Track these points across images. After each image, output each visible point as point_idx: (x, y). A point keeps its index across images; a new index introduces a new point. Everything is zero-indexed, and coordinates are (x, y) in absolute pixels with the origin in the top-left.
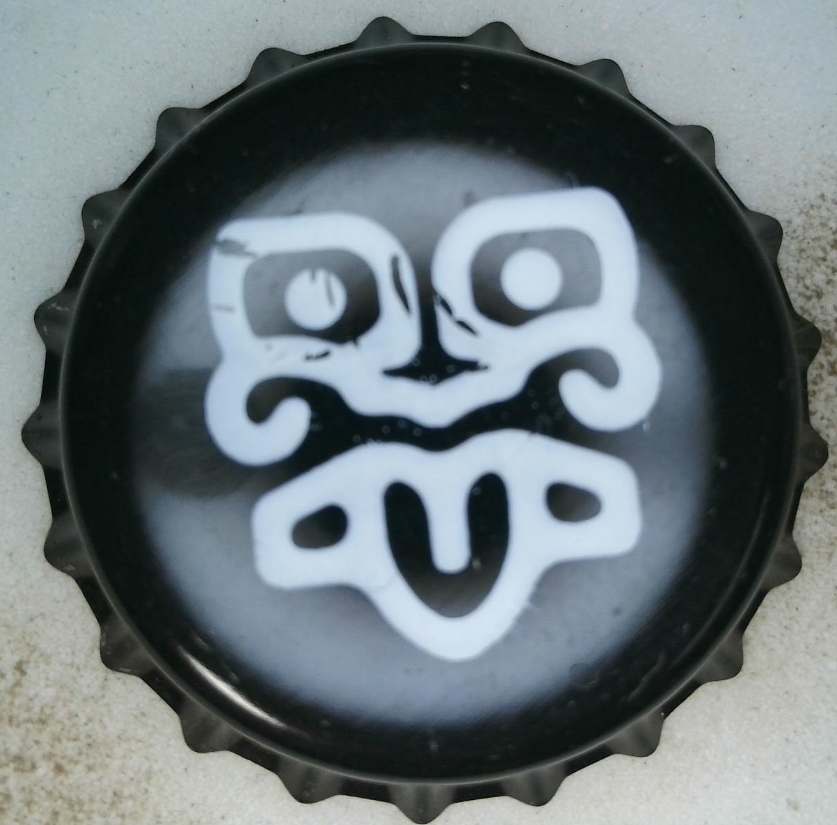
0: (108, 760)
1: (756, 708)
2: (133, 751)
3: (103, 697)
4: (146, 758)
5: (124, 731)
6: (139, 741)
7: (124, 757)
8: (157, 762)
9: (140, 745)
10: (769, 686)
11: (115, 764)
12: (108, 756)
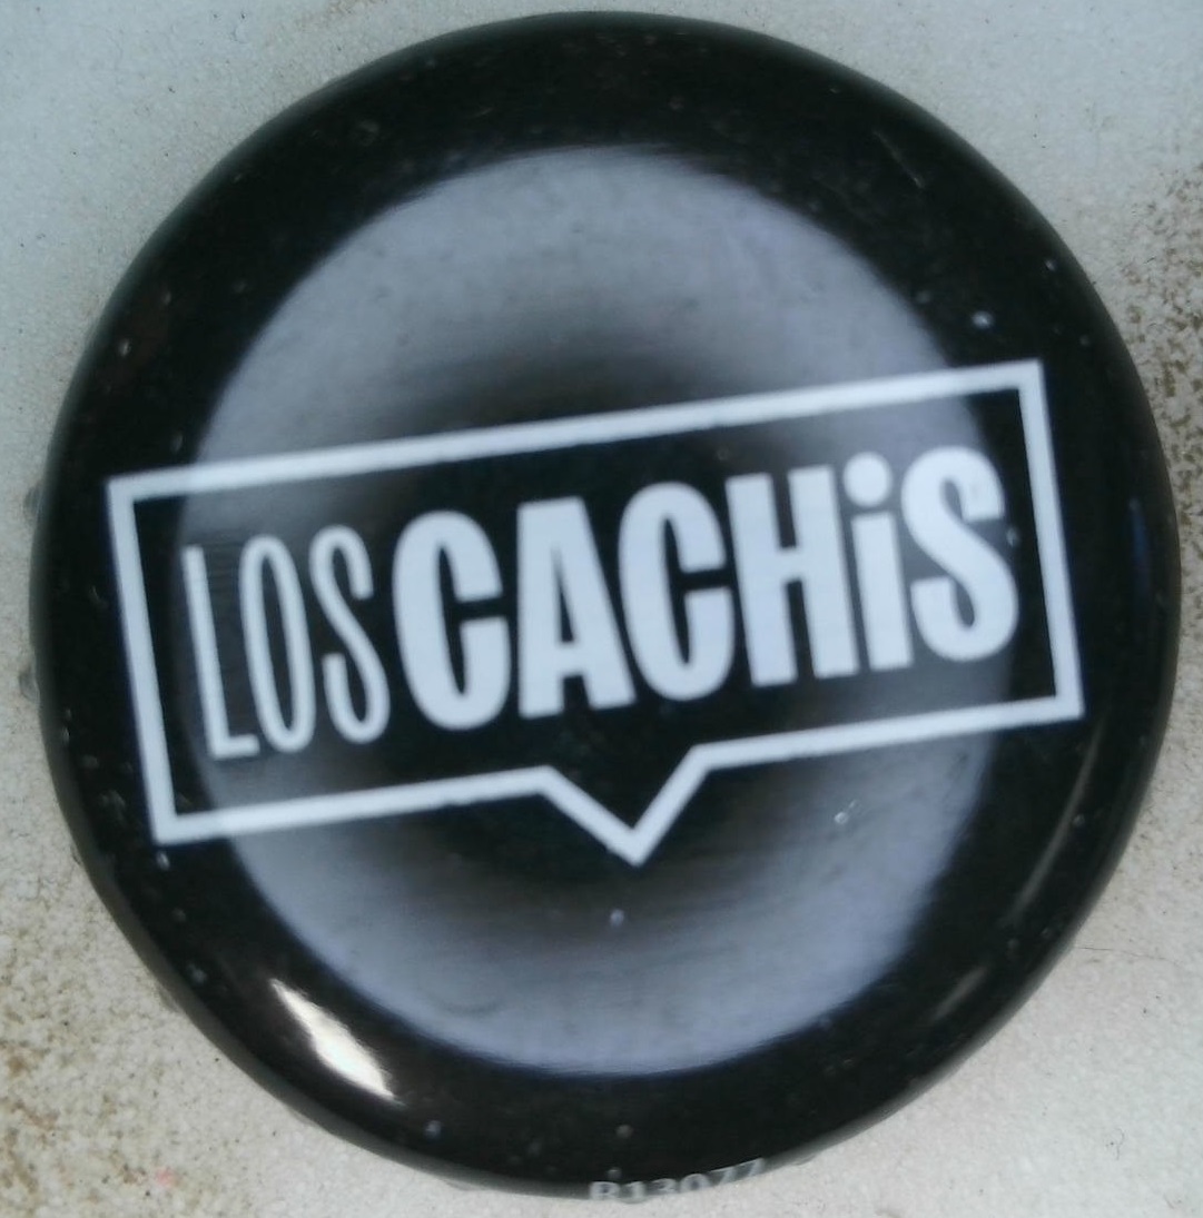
0: (95, 1047)
1: (1096, 961)
2: (132, 1032)
3: (87, 948)
4: (155, 1042)
5: (120, 1001)
6: (143, 1016)
7: (120, 1042)
8: (172, 1048)
9: (146, 1022)
10: (1116, 926)
11: (105, 1052)
12: (94, 1040)
